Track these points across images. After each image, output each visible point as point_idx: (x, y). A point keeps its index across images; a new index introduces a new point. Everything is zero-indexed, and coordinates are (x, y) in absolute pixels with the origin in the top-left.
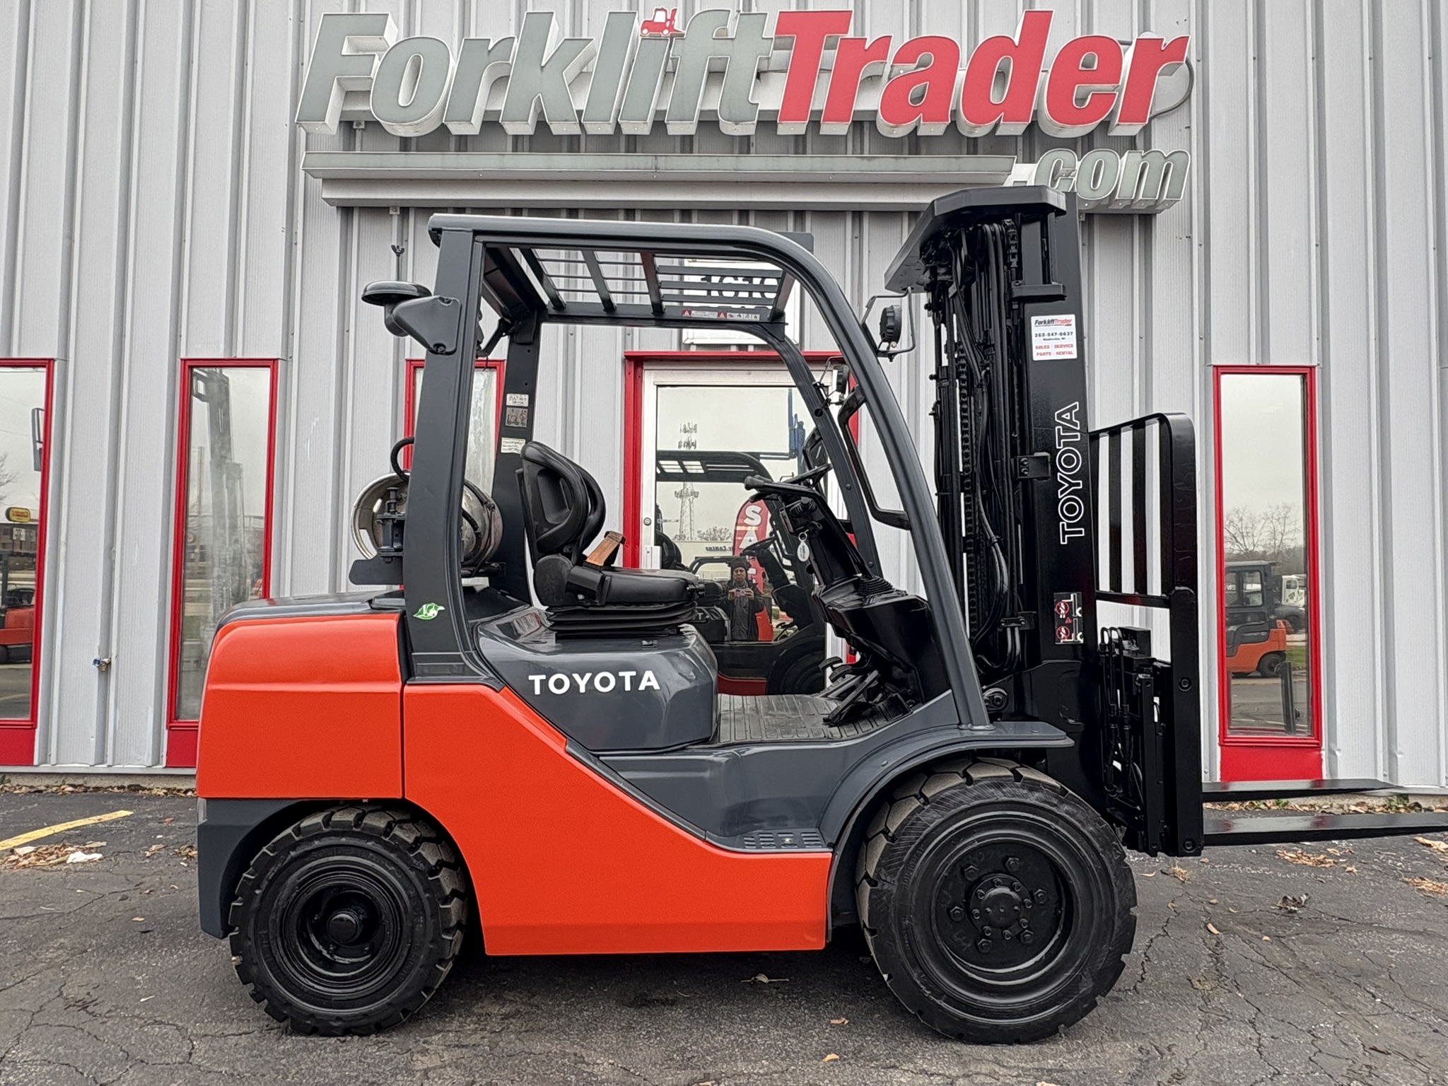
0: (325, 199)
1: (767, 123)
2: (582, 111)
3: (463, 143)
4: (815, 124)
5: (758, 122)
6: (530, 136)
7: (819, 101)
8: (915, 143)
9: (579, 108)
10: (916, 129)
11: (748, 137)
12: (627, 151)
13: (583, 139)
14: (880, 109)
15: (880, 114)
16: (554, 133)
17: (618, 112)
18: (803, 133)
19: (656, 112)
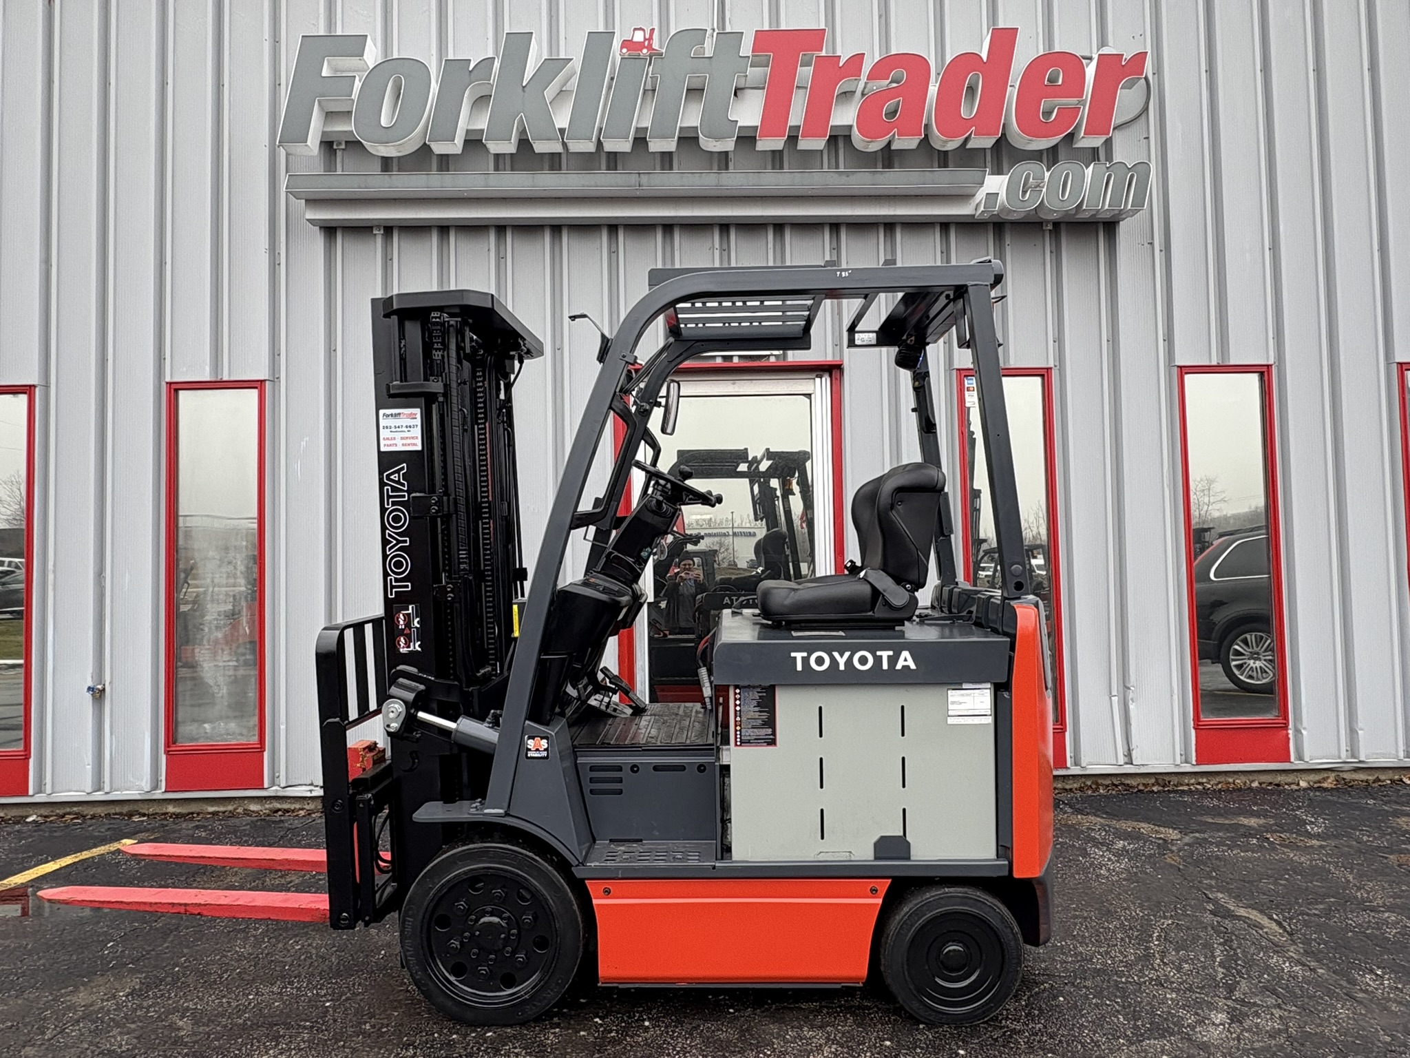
1: (747, 139)
2: (564, 129)
4: (793, 140)
5: (737, 138)
6: (512, 154)
7: (796, 117)
8: (888, 157)
9: (562, 126)
10: (891, 143)
11: (727, 153)
12: (608, 169)
13: (564, 157)
14: (855, 124)
15: (855, 129)
16: (536, 151)
17: (601, 129)
18: (781, 148)
19: (637, 129)
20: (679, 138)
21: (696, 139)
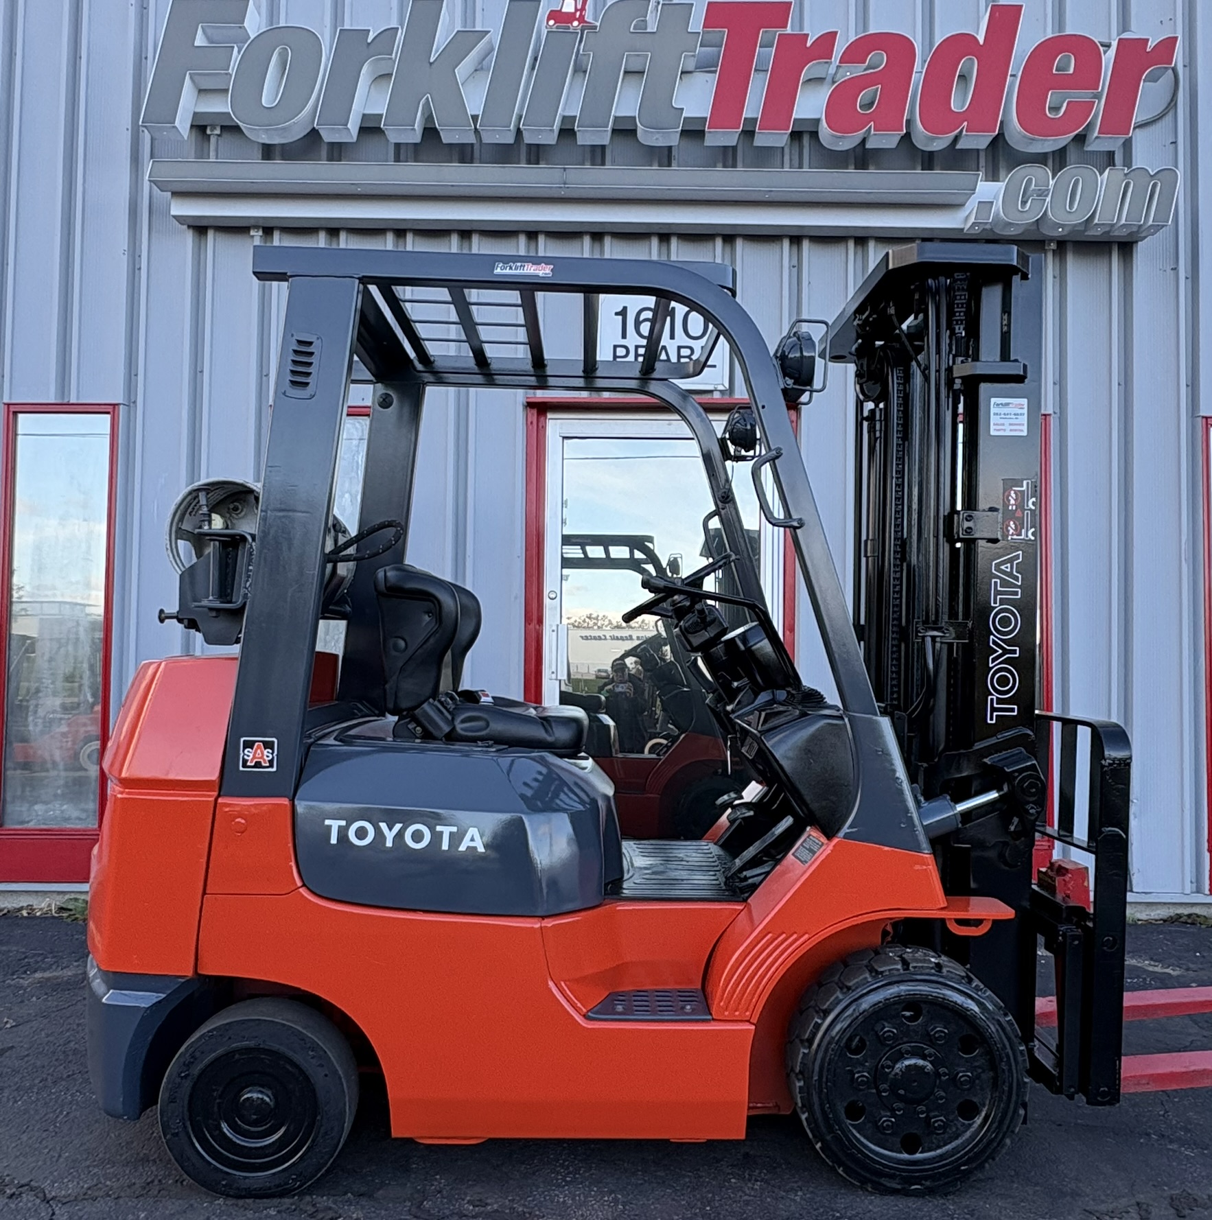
0: (174, 217)
1: (694, 132)
2: (478, 116)
3: (337, 151)
4: (749, 134)
5: (682, 130)
6: (415, 144)
7: (753, 106)
8: (863, 157)
9: (474, 113)
10: (864, 141)
11: (670, 148)
12: (529, 162)
13: (476, 148)
14: (824, 117)
15: (824, 123)
16: (444, 141)
17: (520, 117)
18: (734, 144)
19: (564, 118)
20: (614, 131)
21: (633, 132)
